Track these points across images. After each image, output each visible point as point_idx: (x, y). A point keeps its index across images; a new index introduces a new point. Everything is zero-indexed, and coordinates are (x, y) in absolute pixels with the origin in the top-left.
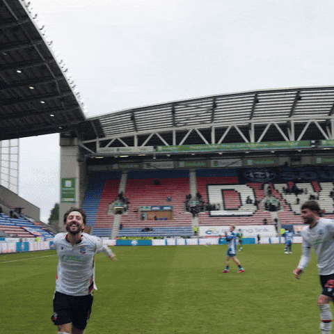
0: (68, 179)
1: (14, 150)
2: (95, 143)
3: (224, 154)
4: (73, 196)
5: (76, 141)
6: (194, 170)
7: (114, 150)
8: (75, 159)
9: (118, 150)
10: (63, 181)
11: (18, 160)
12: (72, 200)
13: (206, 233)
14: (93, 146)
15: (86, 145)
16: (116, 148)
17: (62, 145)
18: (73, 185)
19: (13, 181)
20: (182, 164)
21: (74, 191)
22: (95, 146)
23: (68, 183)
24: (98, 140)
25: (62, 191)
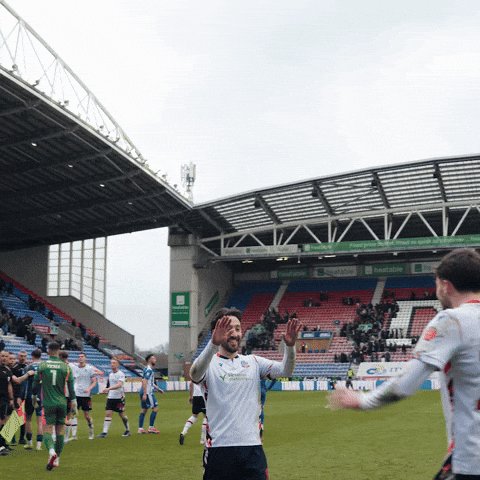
0: (181, 294)
1: (100, 253)
2: (219, 241)
3: (401, 256)
4: (186, 318)
5: (190, 239)
6: (385, 278)
7: (243, 252)
8: (189, 264)
9: (248, 251)
10: (174, 296)
11: (105, 266)
12: (185, 323)
13: (368, 372)
14: (215, 246)
15: (206, 244)
16: (245, 248)
17: (172, 244)
18: (187, 302)
19: (98, 296)
20: (369, 270)
21: (188, 310)
22: (219, 246)
23: (180, 300)
24: (222, 237)
25: (172, 311)
